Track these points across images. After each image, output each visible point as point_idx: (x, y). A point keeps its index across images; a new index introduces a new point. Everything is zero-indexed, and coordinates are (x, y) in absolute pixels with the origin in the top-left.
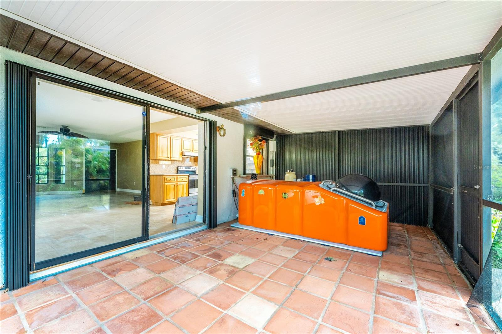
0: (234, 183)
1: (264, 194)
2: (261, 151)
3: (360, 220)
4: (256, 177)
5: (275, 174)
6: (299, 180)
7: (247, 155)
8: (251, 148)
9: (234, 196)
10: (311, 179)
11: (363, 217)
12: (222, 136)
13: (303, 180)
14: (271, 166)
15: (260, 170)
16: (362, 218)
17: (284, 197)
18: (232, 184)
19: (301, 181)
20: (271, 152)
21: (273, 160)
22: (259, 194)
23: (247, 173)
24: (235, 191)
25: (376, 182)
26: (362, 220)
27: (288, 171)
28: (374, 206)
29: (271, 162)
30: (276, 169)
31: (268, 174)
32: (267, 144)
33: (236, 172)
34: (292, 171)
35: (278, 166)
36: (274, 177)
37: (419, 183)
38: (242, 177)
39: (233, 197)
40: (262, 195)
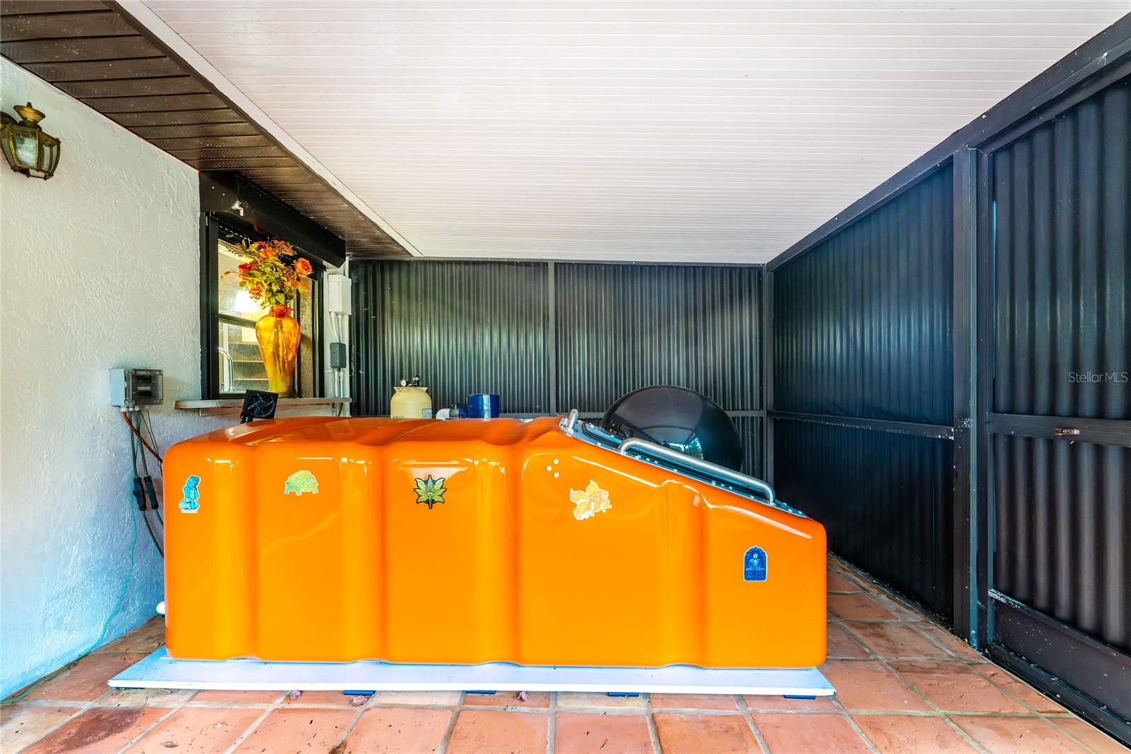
0: (143, 441)
1: (315, 491)
2: (292, 304)
3: (748, 564)
4: (270, 407)
5: (348, 395)
6: (443, 414)
7: (220, 311)
8: (242, 284)
9: (143, 508)
10: (485, 408)
11: (758, 551)
12: (25, 171)
13: (456, 412)
14: (333, 367)
15: (288, 379)
16: (756, 556)
17: (424, 498)
18: (126, 445)
19: (450, 416)
20: (333, 315)
21: (342, 346)
22: (287, 491)
23: (221, 392)
24: (149, 479)
25: (725, 410)
26: (756, 562)
27: (404, 383)
28: (771, 497)
29: (332, 353)
30: (351, 378)
31: (322, 394)
32: (317, 283)
33: (155, 386)
34: (417, 384)
35: (358, 368)
36: (347, 405)
37: (743, 409)
38: (197, 410)
39: (139, 514)
40: (306, 495)
